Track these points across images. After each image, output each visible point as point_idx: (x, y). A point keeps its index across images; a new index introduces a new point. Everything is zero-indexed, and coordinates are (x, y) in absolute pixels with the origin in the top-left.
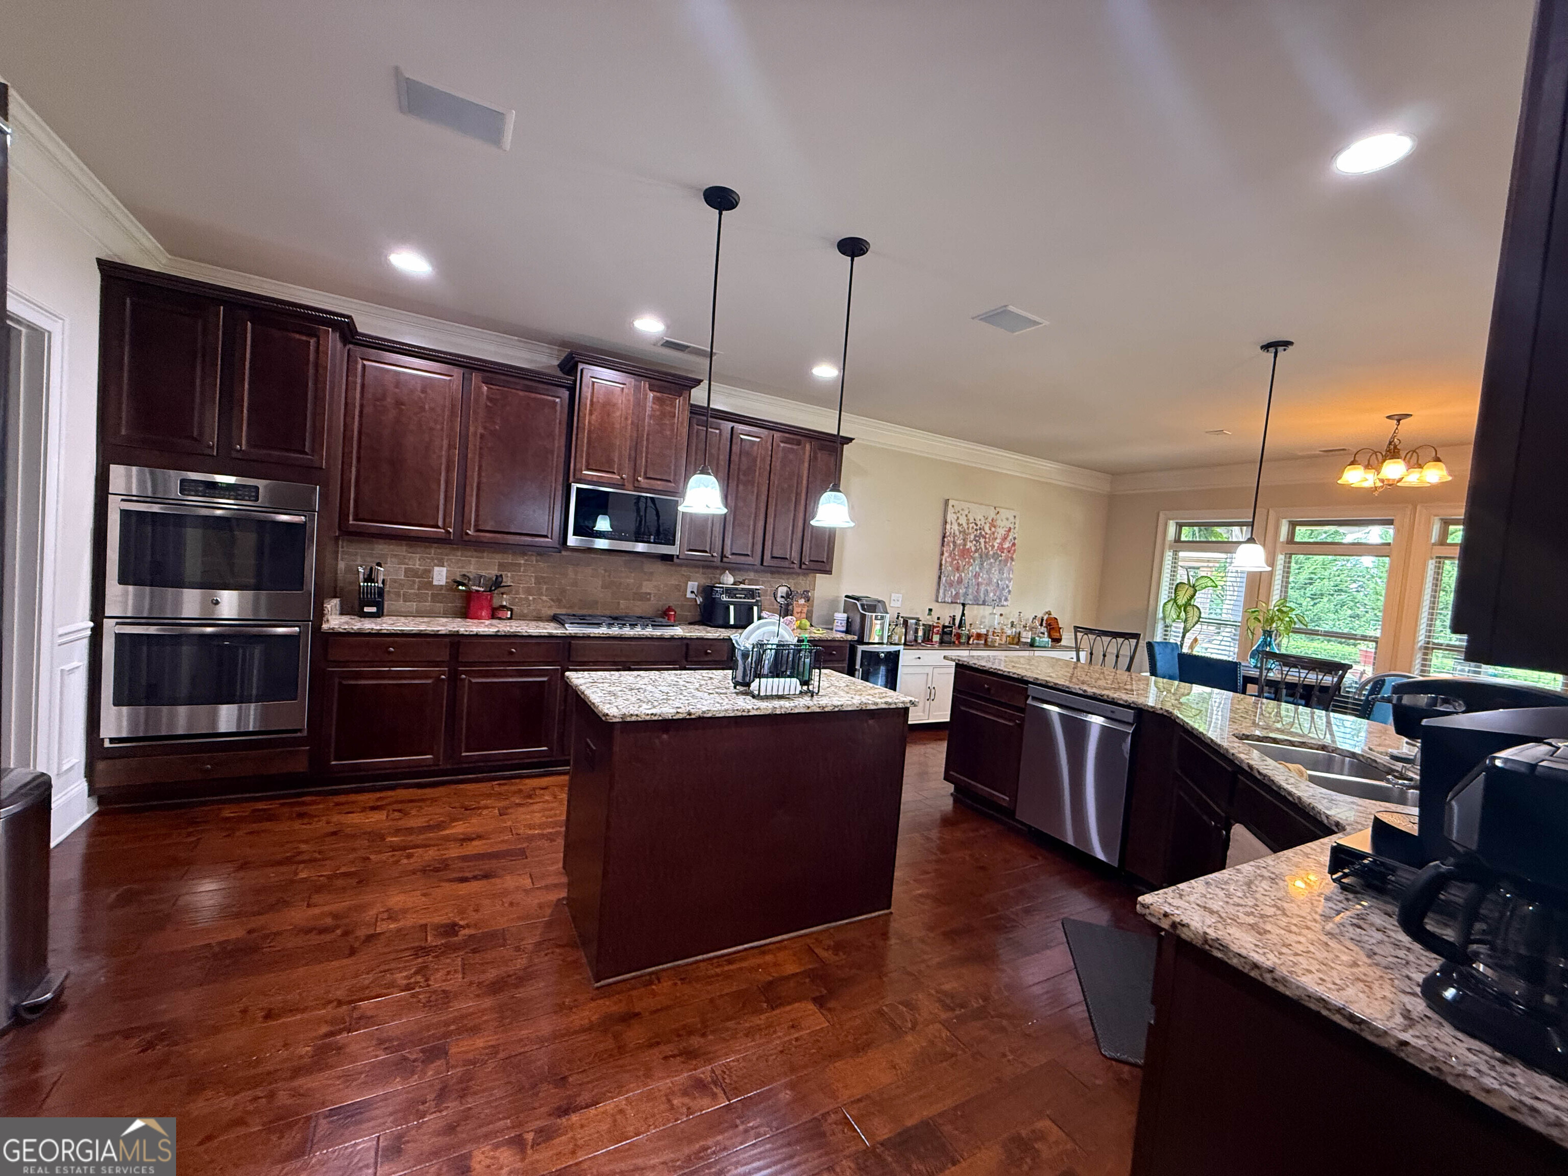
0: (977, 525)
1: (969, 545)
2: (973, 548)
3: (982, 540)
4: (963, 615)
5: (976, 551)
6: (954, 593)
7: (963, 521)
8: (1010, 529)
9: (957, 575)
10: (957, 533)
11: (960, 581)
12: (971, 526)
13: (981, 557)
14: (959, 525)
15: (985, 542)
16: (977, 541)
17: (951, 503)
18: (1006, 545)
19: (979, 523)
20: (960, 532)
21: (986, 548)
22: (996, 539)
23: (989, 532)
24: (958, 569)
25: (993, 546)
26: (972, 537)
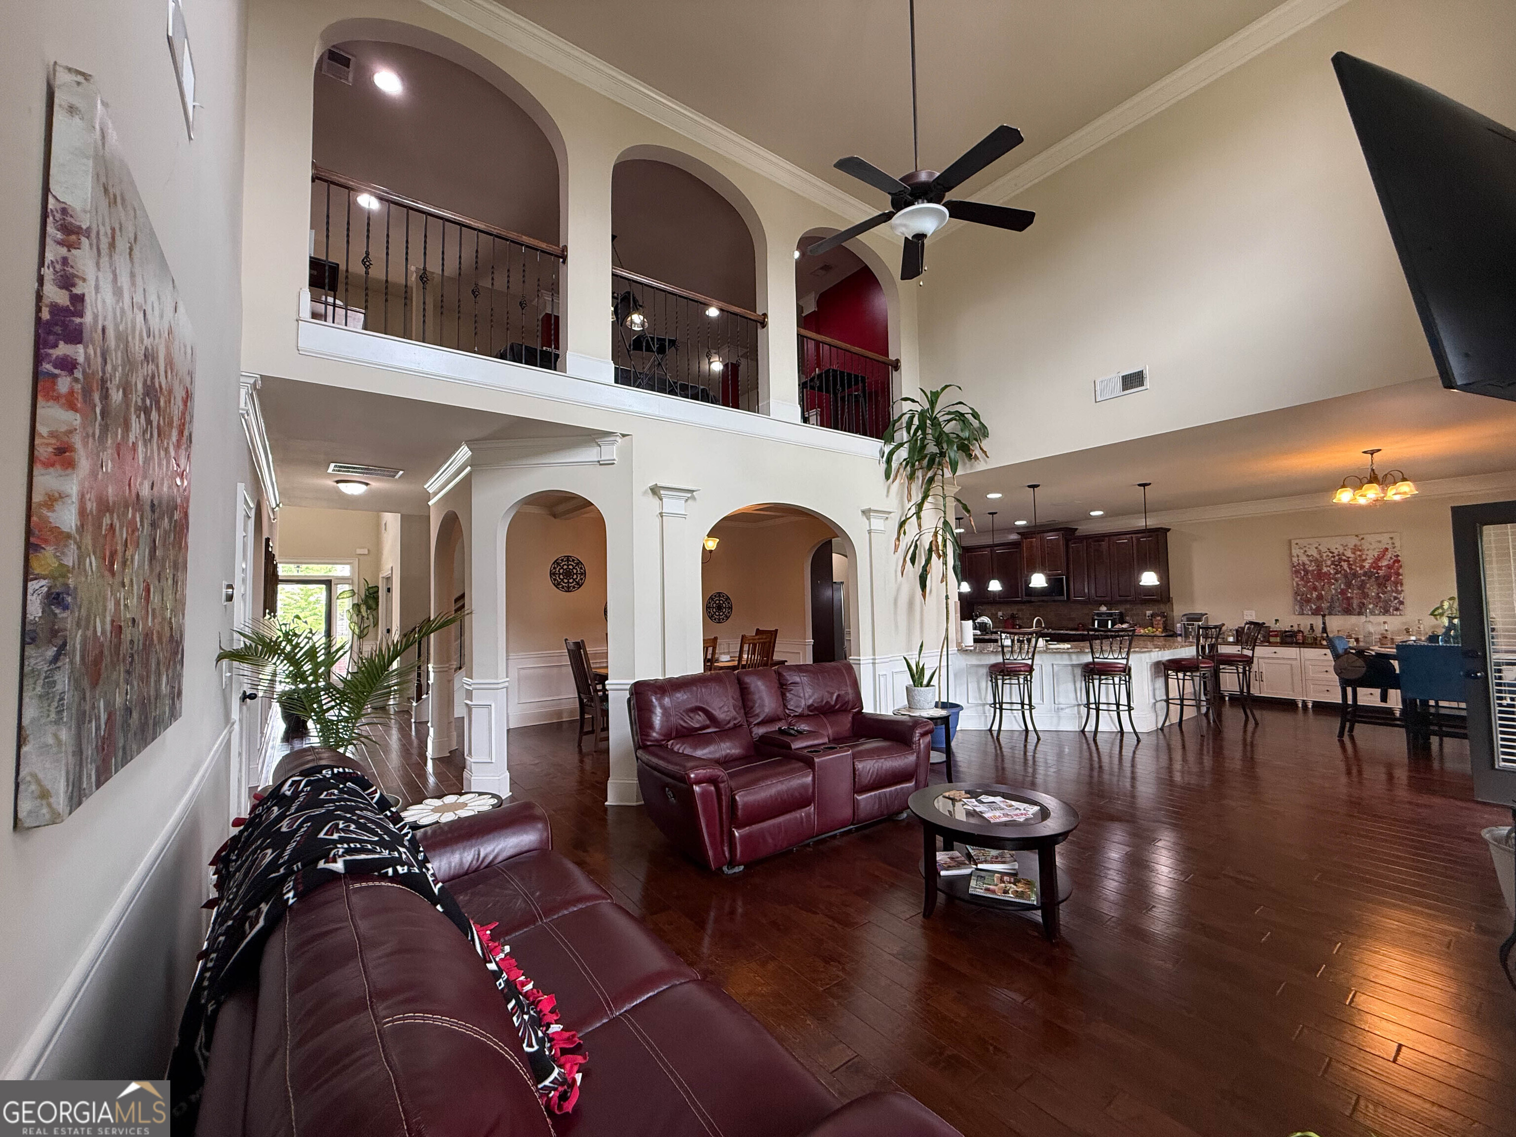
0: (1333, 553)
1: (1325, 570)
2: (1332, 572)
3: (1343, 563)
4: (1324, 623)
5: (1336, 573)
6: (1314, 607)
7: (1315, 553)
8: (1387, 549)
9: (1315, 594)
10: (1308, 562)
11: (1320, 597)
12: (1325, 555)
13: (1346, 576)
14: (1308, 556)
15: (1349, 565)
16: (1337, 566)
17: (1294, 542)
18: (1384, 563)
19: (1336, 552)
20: (1311, 561)
21: (1351, 569)
22: (1364, 560)
23: (1352, 556)
24: (1315, 588)
25: (1362, 567)
26: (1329, 563)
